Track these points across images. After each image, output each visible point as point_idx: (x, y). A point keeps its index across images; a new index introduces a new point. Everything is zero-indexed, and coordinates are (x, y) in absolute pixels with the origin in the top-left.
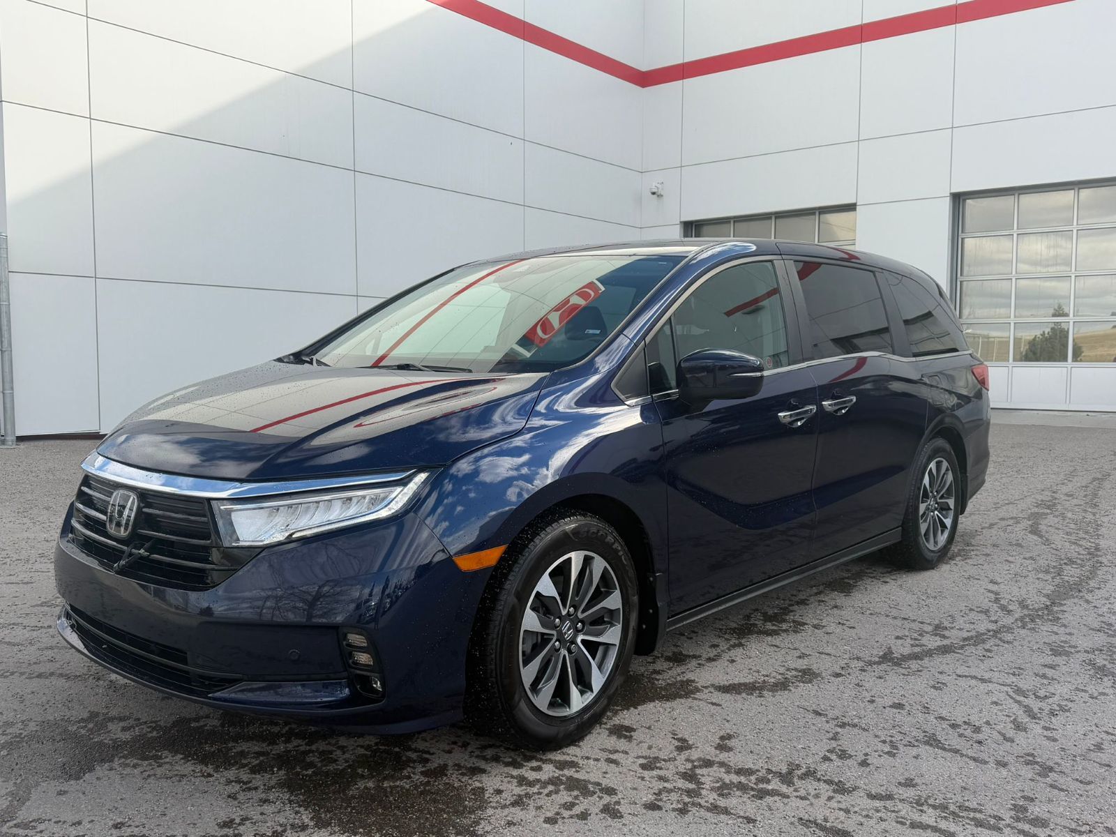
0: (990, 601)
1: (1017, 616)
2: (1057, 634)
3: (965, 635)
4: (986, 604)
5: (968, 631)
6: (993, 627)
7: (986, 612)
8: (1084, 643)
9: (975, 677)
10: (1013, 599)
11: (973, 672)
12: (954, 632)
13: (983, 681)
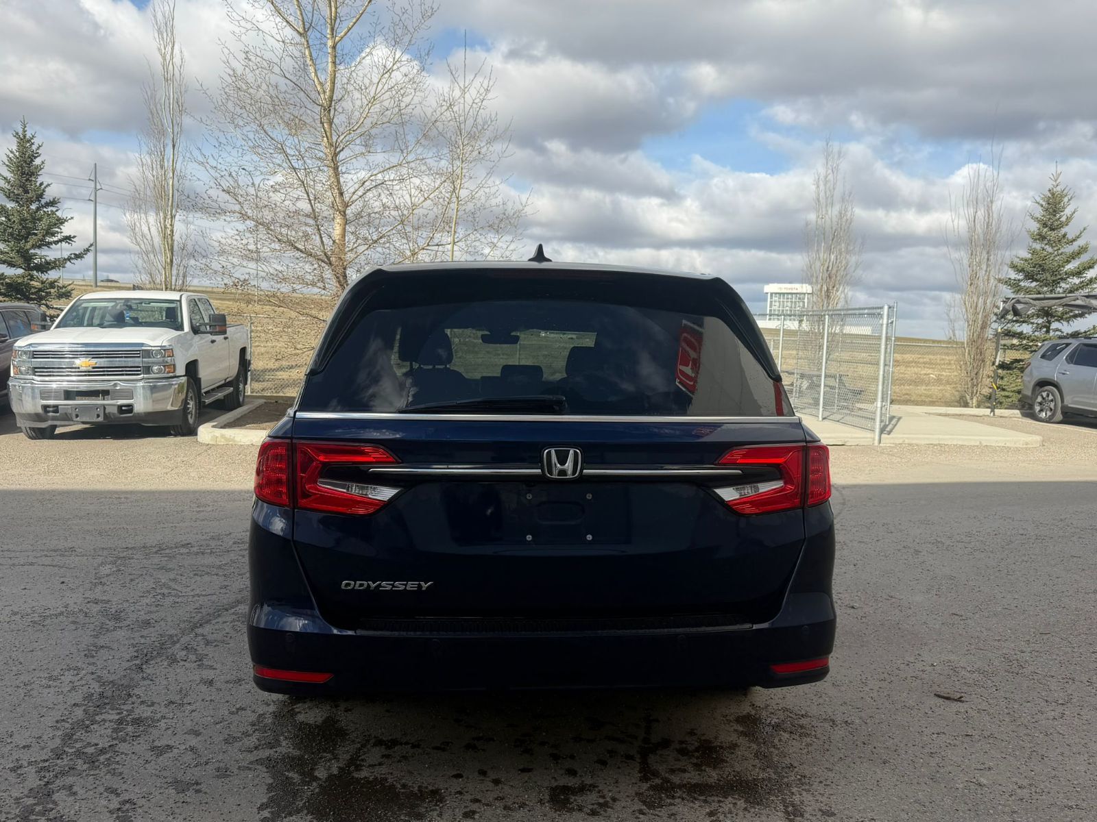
0: (207, 655)
1: (178, 646)
2: (142, 637)
3: (220, 620)
4: (210, 650)
5: (218, 622)
6: (199, 631)
7: (208, 643)
8: (120, 634)
9: (203, 596)
10: (182, 663)
11: (206, 599)
12: (229, 619)
13: (198, 596)
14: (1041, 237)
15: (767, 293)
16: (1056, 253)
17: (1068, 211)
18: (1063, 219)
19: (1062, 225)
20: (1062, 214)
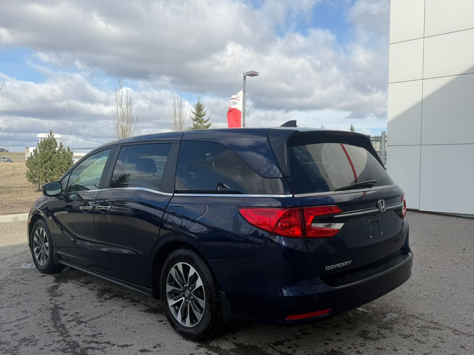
14: (196, 120)
15: (39, 138)
16: (201, 126)
17: (204, 110)
18: (203, 114)
19: (202, 116)
20: (202, 111)
